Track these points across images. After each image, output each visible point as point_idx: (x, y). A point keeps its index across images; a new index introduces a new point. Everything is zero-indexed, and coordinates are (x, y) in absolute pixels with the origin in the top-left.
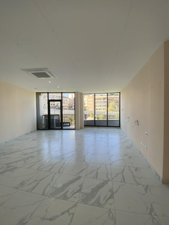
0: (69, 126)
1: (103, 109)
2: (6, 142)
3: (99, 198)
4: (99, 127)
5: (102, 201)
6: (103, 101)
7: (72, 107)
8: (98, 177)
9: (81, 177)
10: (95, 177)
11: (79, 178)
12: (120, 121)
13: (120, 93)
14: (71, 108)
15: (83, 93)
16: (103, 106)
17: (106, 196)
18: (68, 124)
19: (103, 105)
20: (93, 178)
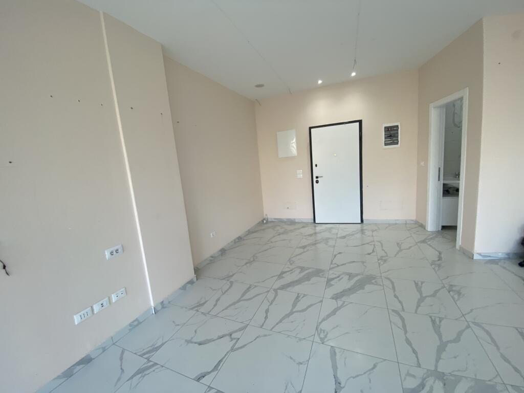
3: (300, 273)
5: (298, 270)
8: (297, 295)
9: (332, 298)
10: (301, 296)
11: (336, 297)
17: (291, 274)
20: (305, 295)
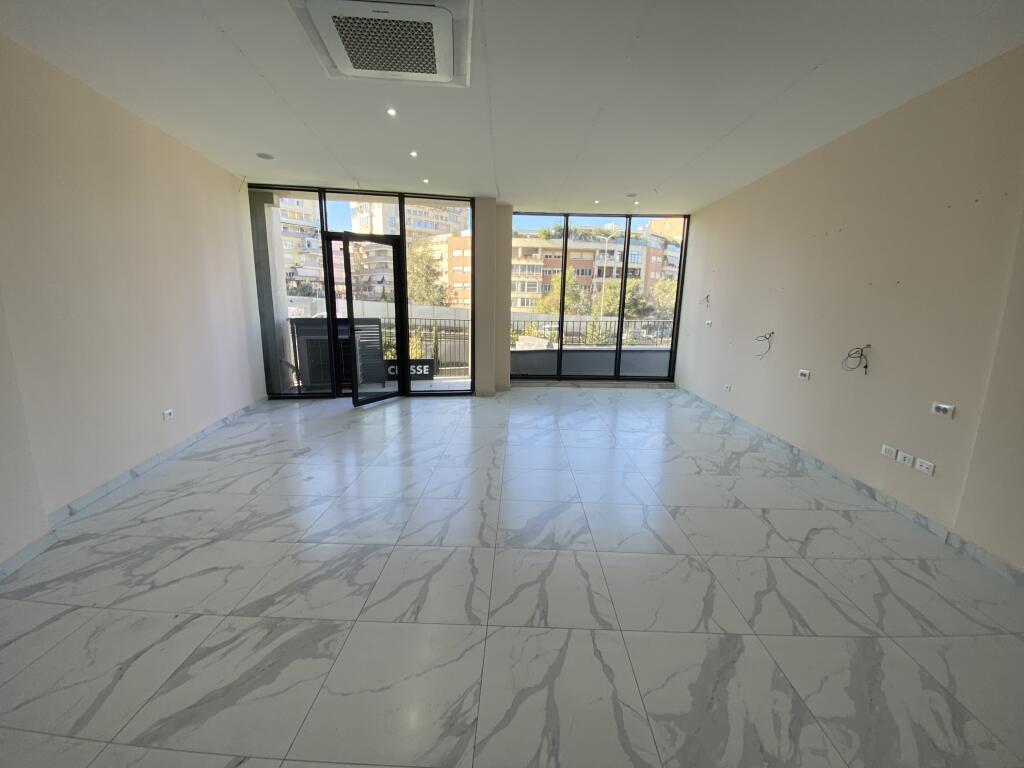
0: (429, 377)
1: (523, 304)
2: (135, 475)
4: (581, 383)
6: (524, 262)
7: (370, 289)
12: (673, 352)
13: (687, 217)
14: (366, 293)
15: (511, 207)
16: (523, 290)
18: (426, 370)
19: (523, 283)
